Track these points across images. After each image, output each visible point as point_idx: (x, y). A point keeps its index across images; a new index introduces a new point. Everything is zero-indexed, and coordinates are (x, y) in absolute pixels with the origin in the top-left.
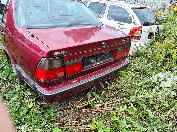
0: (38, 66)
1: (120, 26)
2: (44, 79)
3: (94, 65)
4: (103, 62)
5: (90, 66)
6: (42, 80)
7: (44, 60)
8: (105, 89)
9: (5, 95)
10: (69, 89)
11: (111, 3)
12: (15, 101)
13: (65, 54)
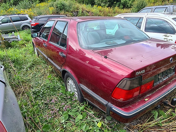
0: (117, 86)
1: (166, 38)
2: (123, 99)
3: (161, 81)
5: (158, 83)
6: (121, 100)
7: (126, 81)
8: (173, 106)
9: (69, 113)
11: (147, 15)
12: (81, 120)
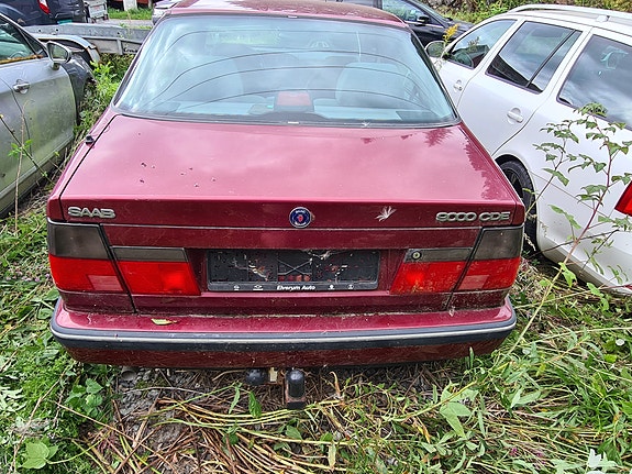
3: (258, 287)
4: (314, 288)
5: (237, 288)
8: (287, 398)
10: (123, 342)
13: (107, 220)
